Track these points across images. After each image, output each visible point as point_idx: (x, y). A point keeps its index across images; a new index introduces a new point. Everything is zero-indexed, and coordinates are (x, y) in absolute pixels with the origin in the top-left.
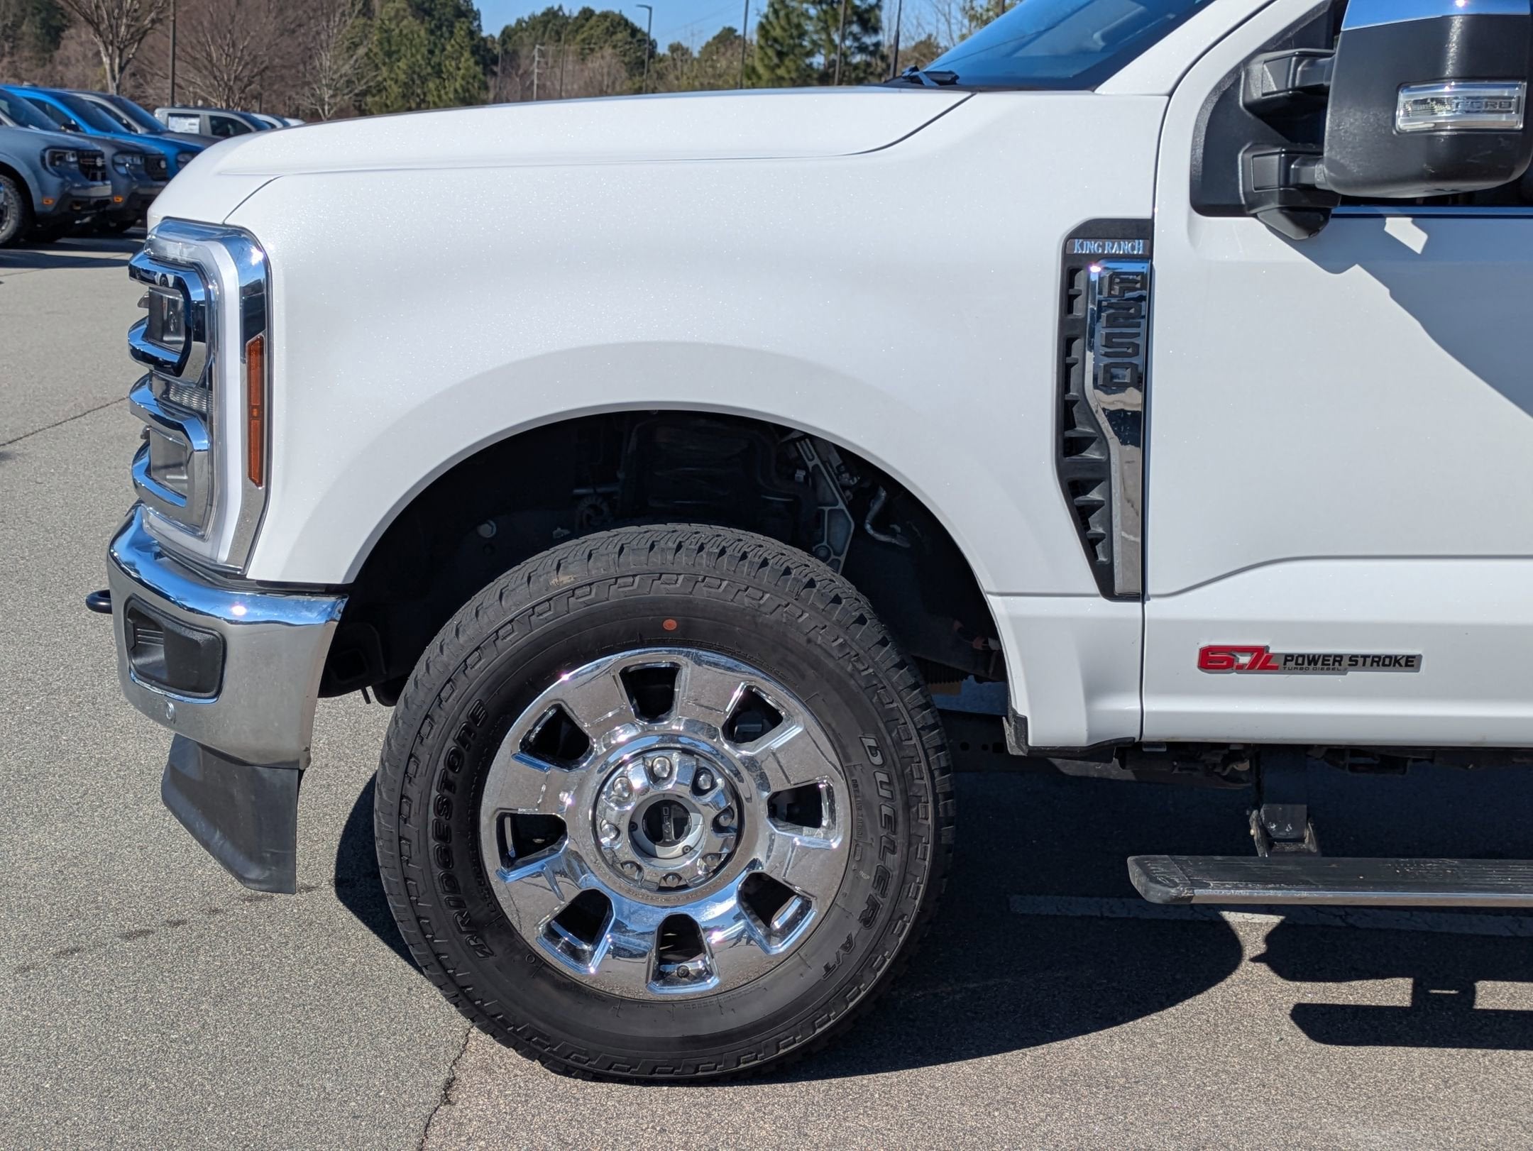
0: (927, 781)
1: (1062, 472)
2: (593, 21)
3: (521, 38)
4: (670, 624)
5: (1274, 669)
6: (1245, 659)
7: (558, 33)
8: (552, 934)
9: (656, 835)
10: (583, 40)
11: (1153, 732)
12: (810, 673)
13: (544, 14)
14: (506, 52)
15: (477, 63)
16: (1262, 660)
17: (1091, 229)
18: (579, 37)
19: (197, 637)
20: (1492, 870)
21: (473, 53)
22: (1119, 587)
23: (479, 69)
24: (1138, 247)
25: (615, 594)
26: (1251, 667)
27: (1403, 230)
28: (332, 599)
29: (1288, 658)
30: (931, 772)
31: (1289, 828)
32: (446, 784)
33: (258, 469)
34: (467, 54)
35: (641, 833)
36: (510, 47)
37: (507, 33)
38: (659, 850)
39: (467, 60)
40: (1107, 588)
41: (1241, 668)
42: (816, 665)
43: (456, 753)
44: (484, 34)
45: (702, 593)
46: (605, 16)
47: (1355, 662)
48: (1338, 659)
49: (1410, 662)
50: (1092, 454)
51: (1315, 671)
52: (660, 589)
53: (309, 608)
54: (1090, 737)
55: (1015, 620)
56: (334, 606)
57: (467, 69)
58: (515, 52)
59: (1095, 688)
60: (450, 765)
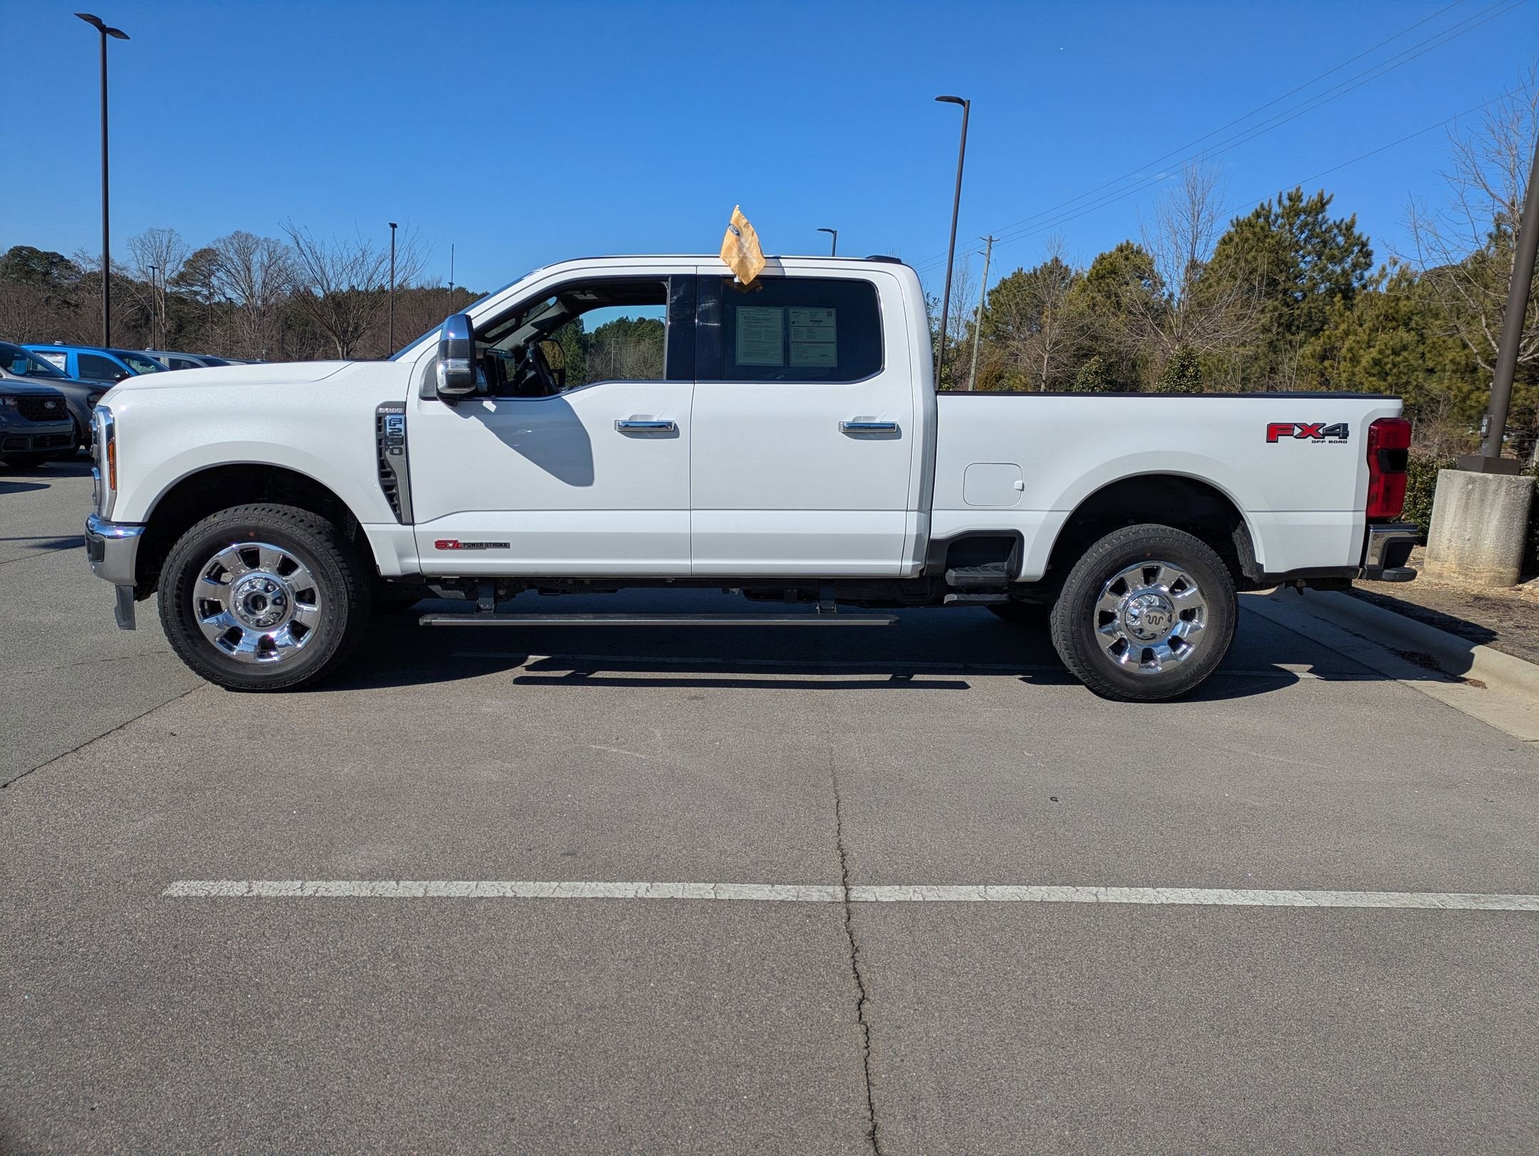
0: (344, 586)
1: (381, 482)
2: (644, 325)
3: (605, 334)
4: (252, 534)
5: (461, 548)
6: (451, 545)
7: (626, 331)
8: (222, 642)
9: (256, 607)
10: (639, 335)
11: (425, 570)
12: (301, 550)
13: (618, 321)
14: (598, 342)
15: (579, 348)
16: (456, 545)
17: (384, 405)
18: (637, 333)
19: (96, 541)
20: (543, 616)
21: (577, 342)
22: (404, 521)
23: (581, 351)
24: (400, 410)
25: (232, 525)
26: (453, 548)
27: (489, 405)
28: (138, 528)
29: (465, 544)
30: (346, 584)
31: (488, 606)
32: (178, 589)
33: (113, 485)
34: (574, 343)
35: (250, 607)
36: (600, 340)
37: (599, 331)
38: (257, 612)
39: (574, 347)
40: (400, 521)
41: (450, 548)
42: (302, 547)
43: (181, 578)
44: (586, 332)
45: (261, 524)
46: (651, 321)
47: (488, 545)
48: (481, 544)
49: (506, 545)
50: (392, 478)
51: (475, 549)
52: (247, 523)
53: (131, 530)
54: (402, 571)
55: (371, 532)
56: (140, 530)
57: (573, 351)
58: (603, 342)
59: (401, 556)
60: (179, 582)
